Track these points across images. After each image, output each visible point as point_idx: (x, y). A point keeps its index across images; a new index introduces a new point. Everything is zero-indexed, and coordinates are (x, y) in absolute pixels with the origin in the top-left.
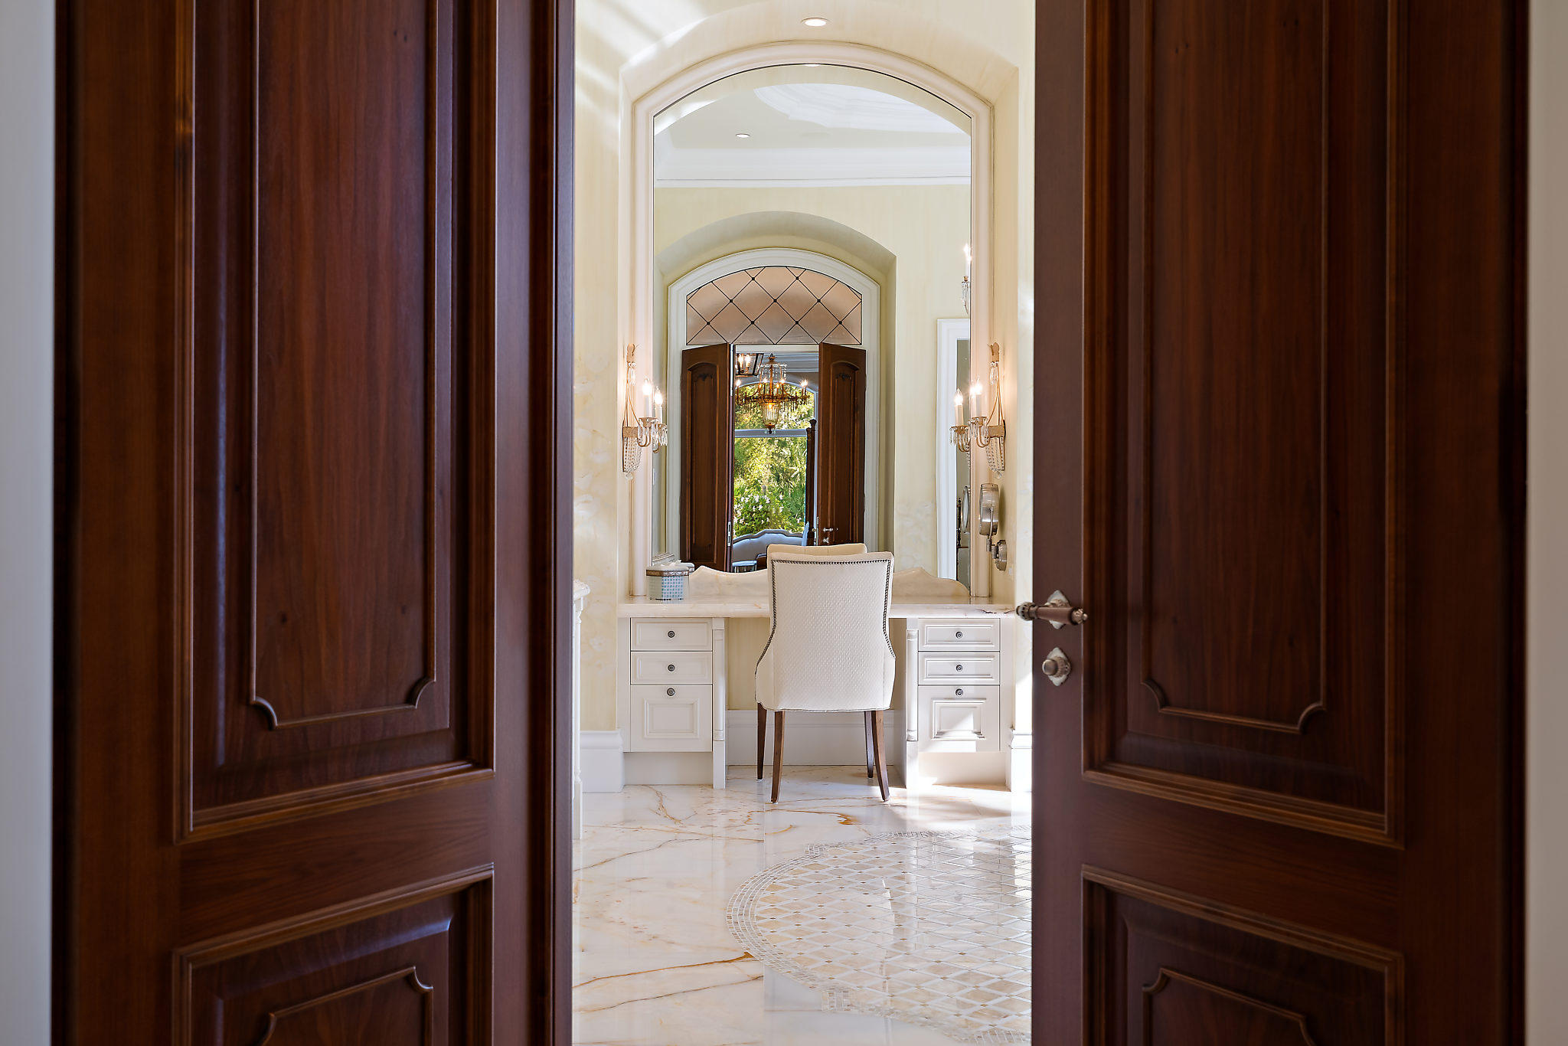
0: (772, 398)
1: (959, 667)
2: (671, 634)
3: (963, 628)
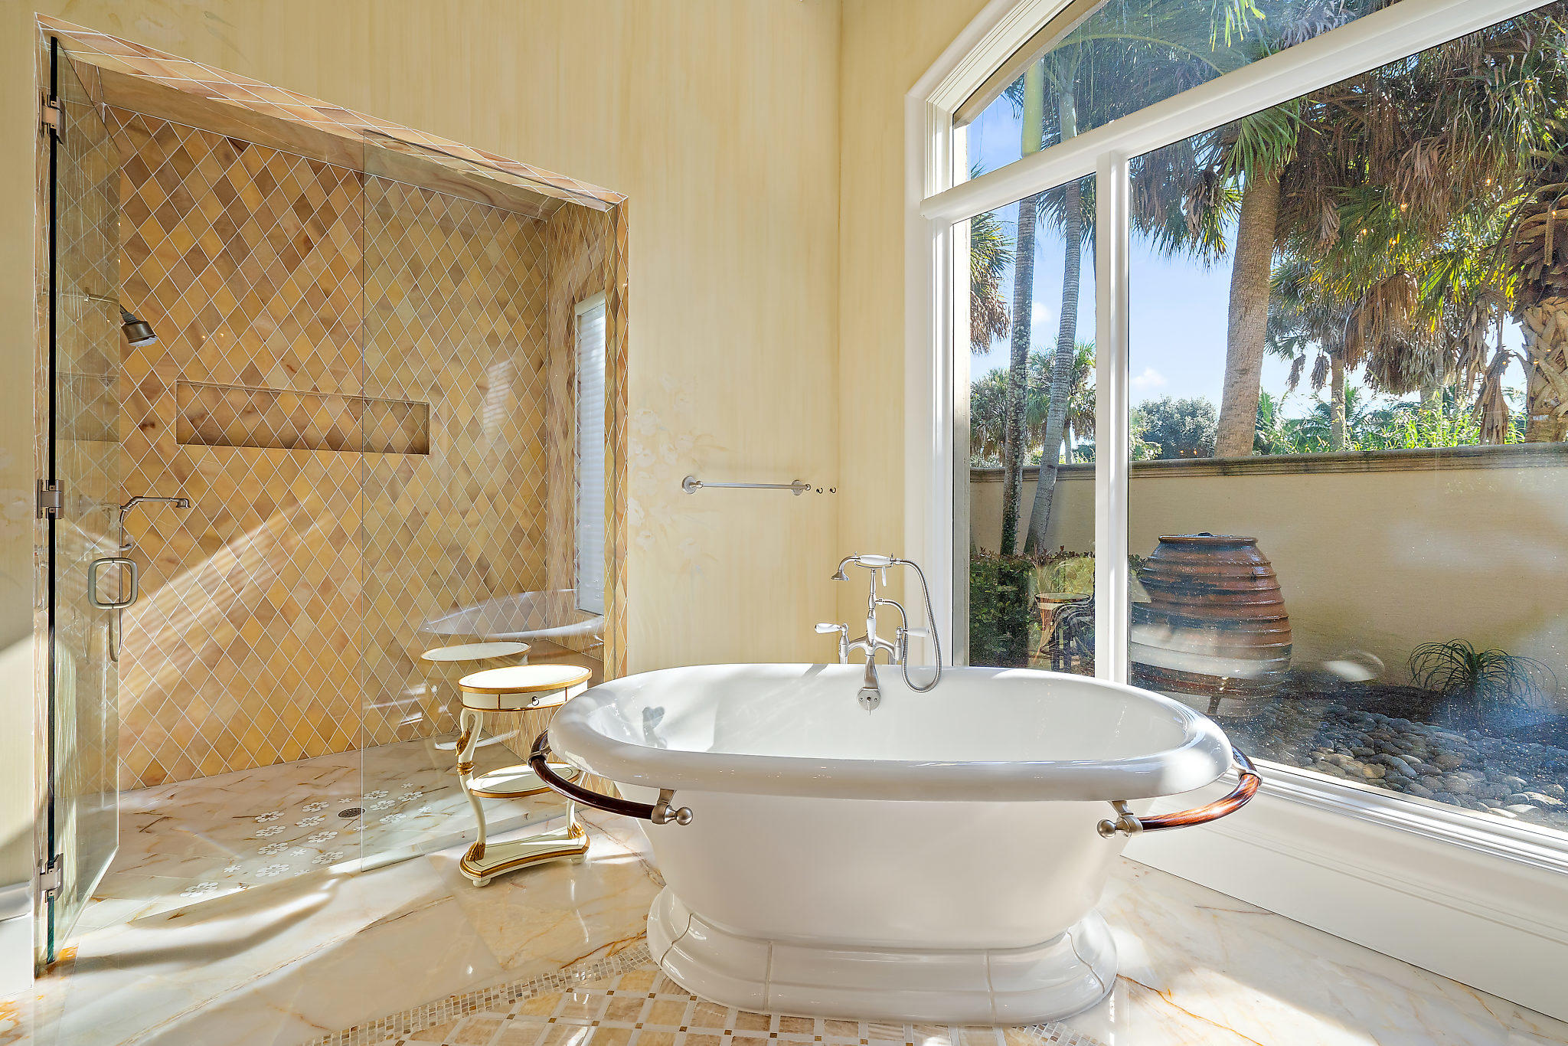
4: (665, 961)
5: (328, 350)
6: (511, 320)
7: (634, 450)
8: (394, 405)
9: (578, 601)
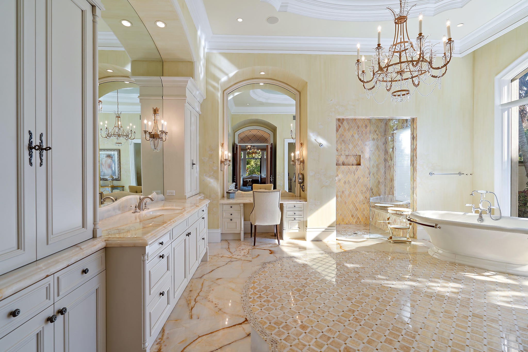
0: (254, 153)
1: (295, 214)
2: (231, 207)
3: (296, 205)
4: (433, 255)
5: (343, 146)
6: (377, 135)
7: (418, 167)
8: (353, 156)
9: (395, 198)
